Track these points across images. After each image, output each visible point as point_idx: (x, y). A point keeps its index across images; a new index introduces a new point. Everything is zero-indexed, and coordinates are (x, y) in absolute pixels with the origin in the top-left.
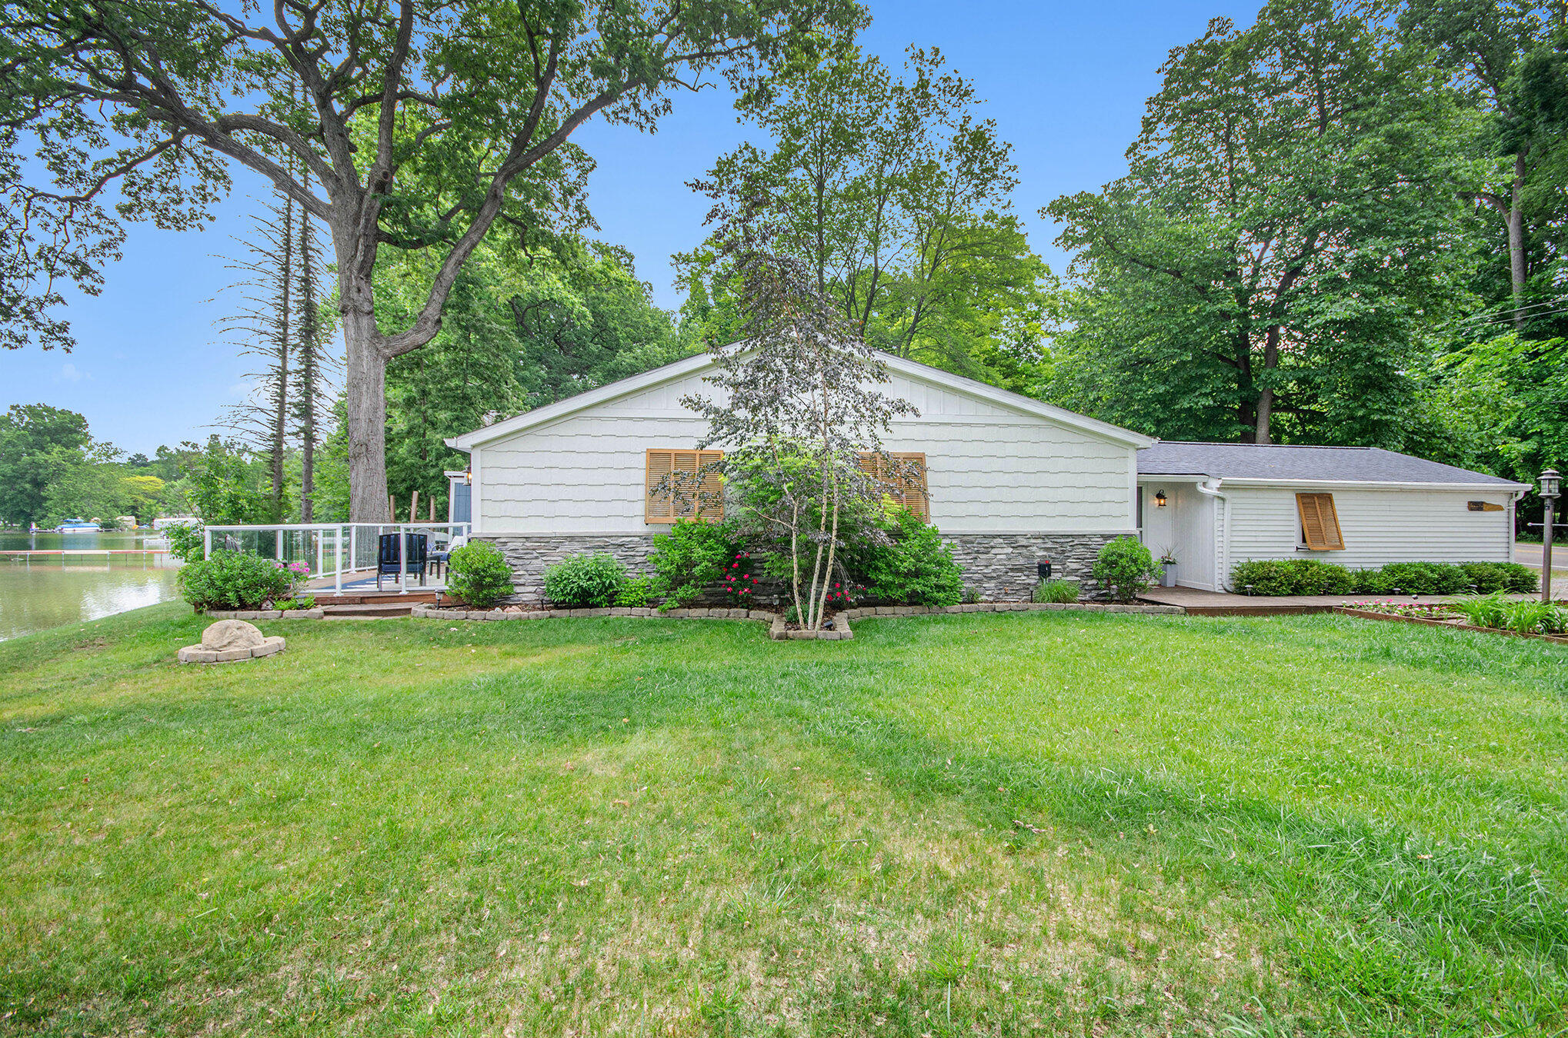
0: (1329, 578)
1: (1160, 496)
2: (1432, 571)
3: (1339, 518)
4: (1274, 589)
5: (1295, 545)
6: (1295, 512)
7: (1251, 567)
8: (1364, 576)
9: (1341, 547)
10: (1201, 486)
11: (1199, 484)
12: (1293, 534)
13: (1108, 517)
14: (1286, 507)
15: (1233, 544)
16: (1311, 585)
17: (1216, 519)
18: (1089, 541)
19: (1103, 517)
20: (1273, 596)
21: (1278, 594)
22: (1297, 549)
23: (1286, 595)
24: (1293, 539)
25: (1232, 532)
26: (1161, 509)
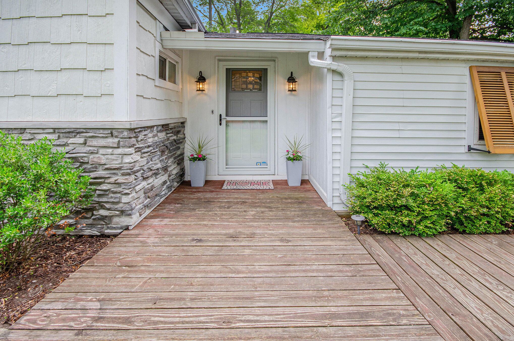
1: (291, 80)
5: (466, 143)
7: (382, 181)
10: (313, 56)
11: (310, 54)
12: (463, 127)
13: (74, 97)
14: (454, 87)
15: (356, 142)
16: (488, 216)
17: (329, 105)
18: (32, 139)
19: (64, 96)
20: (405, 236)
21: (417, 234)
22: (470, 149)
23: (434, 235)
24: (463, 135)
25: (355, 124)
26: (294, 95)
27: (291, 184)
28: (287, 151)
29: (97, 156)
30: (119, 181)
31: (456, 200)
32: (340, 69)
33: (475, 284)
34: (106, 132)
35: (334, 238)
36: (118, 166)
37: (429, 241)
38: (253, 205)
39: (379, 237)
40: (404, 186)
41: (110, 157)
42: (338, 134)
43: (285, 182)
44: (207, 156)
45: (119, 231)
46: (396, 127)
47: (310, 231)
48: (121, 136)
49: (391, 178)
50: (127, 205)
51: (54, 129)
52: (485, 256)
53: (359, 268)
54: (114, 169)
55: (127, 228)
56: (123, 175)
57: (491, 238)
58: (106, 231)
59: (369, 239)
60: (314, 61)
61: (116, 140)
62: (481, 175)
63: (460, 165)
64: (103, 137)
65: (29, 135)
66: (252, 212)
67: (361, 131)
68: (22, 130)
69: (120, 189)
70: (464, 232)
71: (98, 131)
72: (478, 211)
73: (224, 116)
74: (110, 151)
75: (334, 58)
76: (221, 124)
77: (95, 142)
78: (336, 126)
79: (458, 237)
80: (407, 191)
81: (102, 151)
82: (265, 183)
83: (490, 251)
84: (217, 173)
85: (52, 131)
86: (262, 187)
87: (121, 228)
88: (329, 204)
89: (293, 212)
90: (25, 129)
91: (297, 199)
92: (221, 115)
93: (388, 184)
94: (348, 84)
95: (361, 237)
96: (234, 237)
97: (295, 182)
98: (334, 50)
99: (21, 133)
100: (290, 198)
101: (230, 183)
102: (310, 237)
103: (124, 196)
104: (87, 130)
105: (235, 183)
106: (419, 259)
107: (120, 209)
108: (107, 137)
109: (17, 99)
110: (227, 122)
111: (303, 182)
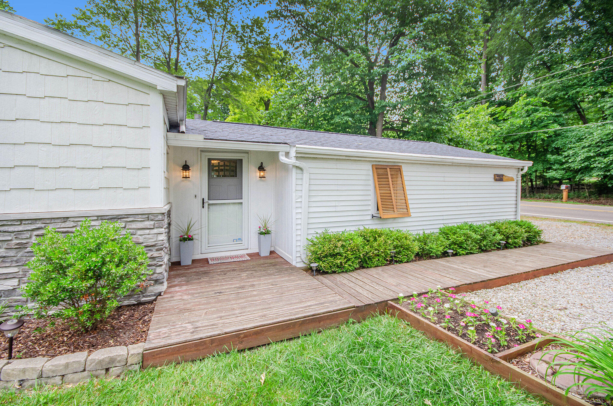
0: (395, 247)
1: (261, 168)
2: (475, 232)
3: (407, 188)
4: (340, 266)
5: (370, 213)
6: (371, 182)
7: (327, 239)
8: (424, 240)
9: (407, 214)
10: (282, 155)
11: (280, 153)
12: (369, 203)
13: (115, 190)
14: (364, 178)
15: (311, 215)
16: (378, 255)
17: (294, 190)
18: (76, 226)
19: (105, 190)
20: (339, 273)
21: (345, 271)
22: (373, 216)
23: (353, 270)
24: (370, 208)
25: (310, 203)
26: (263, 181)
27: (262, 255)
28: (260, 227)
29: (135, 236)
30: (155, 255)
31: (363, 247)
32: (301, 166)
33: (368, 286)
34: (144, 217)
35: (301, 280)
36: (154, 243)
37: (351, 274)
38: (242, 270)
39: (326, 276)
40: (338, 241)
41: (147, 236)
42: (299, 211)
43: (258, 254)
44: (194, 237)
45: (154, 298)
46: (333, 204)
47: (287, 278)
48: (157, 219)
49: (332, 237)
50: (160, 275)
51: (98, 216)
52: (375, 276)
53: (318, 289)
54: (150, 246)
55: (160, 294)
56: (157, 250)
57: (380, 269)
58: (143, 299)
59: (320, 277)
60: (283, 158)
61: (152, 223)
62: (376, 231)
63: (367, 227)
64: (141, 221)
65: (72, 223)
66: (244, 275)
67: (314, 208)
68: (66, 219)
69: (155, 262)
70: (368, 267)
71: (137, 217)
72: (373, 253)
73: (206, 200)
74: (148, 231)
75: (297, 158)
76: (203, 207)
77: (134, 225)
78: (298, 205)
79: (364, 270)
80: (339, 244)
81: (139, 232)
82: (242, 256)
83: (377, 274)
84: (199, 252)
85: (96, 218)
86: (241, 259)
87: (155, 295)
88: (294, 263)
89: (271, 270)
90: (68, 218)
91: (270, 263)
92: (203, 199)
93: (330, 241)
94: (306, 176)
95: (316, 277)
96: (242, 287)
97: (265, 253)
98: (297, 153)
99: (64, 222)
100: (266, 264)
101: (212, 259)
102: (287, 281)
103: (158, 268)
104: (128, 216)
105: (217, 259)
106: (345, 281)
107: (155, 279)
108: (144, 221)
109: (57, 192)
110: (209, 205)
111: (272, 252)
